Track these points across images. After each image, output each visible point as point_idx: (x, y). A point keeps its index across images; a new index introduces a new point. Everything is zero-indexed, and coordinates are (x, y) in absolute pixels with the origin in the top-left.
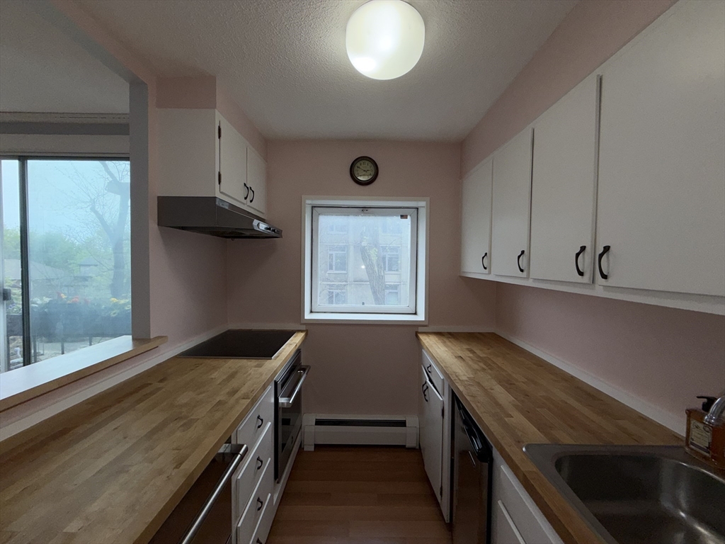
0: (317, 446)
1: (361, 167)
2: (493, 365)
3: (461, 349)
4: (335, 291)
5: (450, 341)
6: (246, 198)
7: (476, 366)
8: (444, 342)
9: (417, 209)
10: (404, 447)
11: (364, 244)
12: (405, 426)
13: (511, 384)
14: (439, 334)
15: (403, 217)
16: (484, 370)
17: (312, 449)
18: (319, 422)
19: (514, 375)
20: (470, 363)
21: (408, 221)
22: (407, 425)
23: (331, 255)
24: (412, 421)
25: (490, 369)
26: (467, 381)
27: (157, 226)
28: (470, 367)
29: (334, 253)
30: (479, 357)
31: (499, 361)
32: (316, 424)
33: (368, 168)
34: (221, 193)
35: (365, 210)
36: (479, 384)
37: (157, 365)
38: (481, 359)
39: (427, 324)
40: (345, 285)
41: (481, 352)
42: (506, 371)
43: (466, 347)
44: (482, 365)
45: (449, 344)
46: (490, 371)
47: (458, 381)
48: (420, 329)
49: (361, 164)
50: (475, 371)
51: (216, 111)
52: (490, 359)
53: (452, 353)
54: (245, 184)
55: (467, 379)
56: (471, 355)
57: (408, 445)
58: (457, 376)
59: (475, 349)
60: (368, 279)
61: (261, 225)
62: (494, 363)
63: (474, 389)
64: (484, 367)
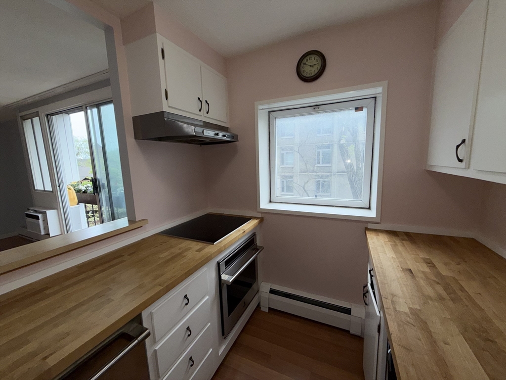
0: (270, 309)
1: (307, 63)
2: (460, 293)
3: (414, 258)
4: (321, 180)
5: (403, 245)
6: (200, 110)
7: (429, 291)
8: (394, 247)
9: (375, 98)
10: (348, 332)
11: (342, 142)
12: (350, 314)
13: (487, 340)
14: (392, 233)
15: (357, 109)
16: (441, 299)
17: (267, 310)
18: (272, 291)
19: (497, 322)
20: (422, 283)
21: (363, 114)
22: (352, 314)
23: (319, 153)
24: (358, 311)
25: (453, 300)
26: (406, 313)
27: (134, 139)
28: (419, 289)
29: (321, 151)
30: (438, 274)
31: (472, 287)
32: (270, 293)
33: (315, 62)
34: (169, 107)
35: (316, 107)
36: (424, 327)
37: (142, 239)
38: (441, 280)
39: (379, 221)
40: (328, 176)
41: (446, 267)
42: (482, 310)
43: (423, 255)
44: (440, 289)
45: (400, 248)
46: (450, 303)
47: (392, 313)
48: (370, 226)
49: (307, 61)
50: (426, 298)
51: (157, 34)
52: (456, 281)
53: (400, 262)
54: (199, 99)
55: (407, 311)
56: (427, 270)
57: (352, 332)
58: (393, 302)
59: (435, 261)
60: (346, 171)
61: (205, 131)
62: (462, 289)
63: (413, 334)
64: (444, 294)
